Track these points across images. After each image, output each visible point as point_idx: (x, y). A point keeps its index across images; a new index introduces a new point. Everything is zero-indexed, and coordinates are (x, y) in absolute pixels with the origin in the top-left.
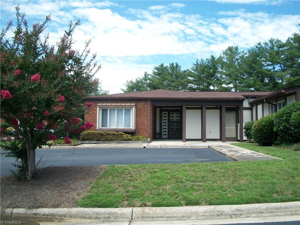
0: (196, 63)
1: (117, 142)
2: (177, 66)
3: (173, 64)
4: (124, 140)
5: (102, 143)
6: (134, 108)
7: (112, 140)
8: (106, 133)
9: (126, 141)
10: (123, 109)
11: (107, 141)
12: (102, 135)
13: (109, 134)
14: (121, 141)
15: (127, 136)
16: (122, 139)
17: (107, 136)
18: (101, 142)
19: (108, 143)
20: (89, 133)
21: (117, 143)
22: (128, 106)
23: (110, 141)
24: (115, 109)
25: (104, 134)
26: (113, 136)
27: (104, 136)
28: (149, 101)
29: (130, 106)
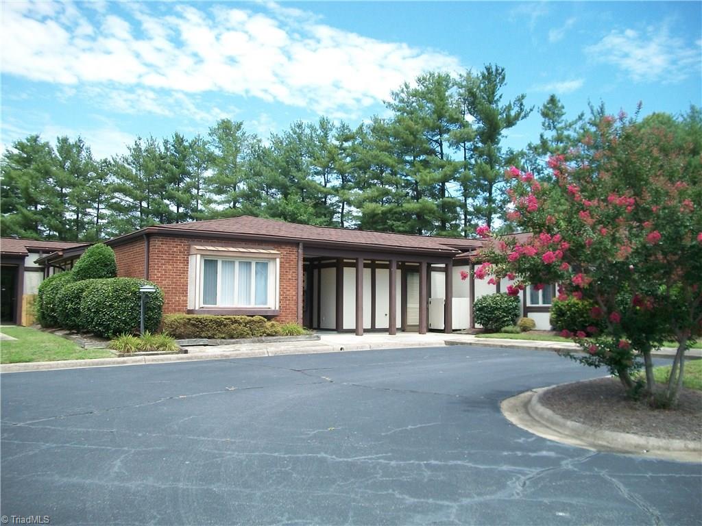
0: (135, 147)
1: (256, 339)
2: (79, 146)
3: (65, 140)
4: (269, 335)
5: (222, 344)
6: (278, 260)
7: (241, 334)
8: (229, 319)
9: (274, 338)
10: (250, 263)
11: (232, 337)
12: (219, 324)
13: (236, 322)
14: (263, 338)
15: (273, 326)
16: (264, 332)
17: (233, 327)
18: (219, 341)
19: (234, 343)
20: (190, 319)
21: (253, 342)
22: (266, 256)
23: (237, 338)
24: (234, 262)
25: (225, 322)
26: (245, 326)
27: (225, 326)
28: (301, 247)
29: (270, 256)
